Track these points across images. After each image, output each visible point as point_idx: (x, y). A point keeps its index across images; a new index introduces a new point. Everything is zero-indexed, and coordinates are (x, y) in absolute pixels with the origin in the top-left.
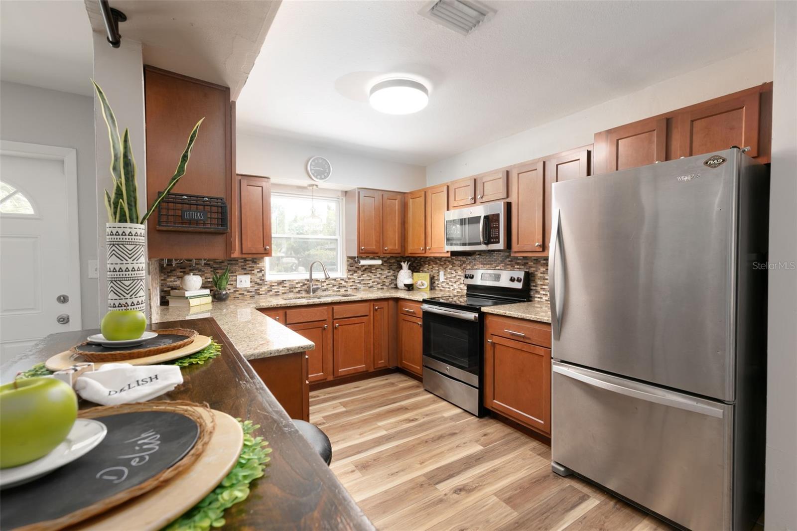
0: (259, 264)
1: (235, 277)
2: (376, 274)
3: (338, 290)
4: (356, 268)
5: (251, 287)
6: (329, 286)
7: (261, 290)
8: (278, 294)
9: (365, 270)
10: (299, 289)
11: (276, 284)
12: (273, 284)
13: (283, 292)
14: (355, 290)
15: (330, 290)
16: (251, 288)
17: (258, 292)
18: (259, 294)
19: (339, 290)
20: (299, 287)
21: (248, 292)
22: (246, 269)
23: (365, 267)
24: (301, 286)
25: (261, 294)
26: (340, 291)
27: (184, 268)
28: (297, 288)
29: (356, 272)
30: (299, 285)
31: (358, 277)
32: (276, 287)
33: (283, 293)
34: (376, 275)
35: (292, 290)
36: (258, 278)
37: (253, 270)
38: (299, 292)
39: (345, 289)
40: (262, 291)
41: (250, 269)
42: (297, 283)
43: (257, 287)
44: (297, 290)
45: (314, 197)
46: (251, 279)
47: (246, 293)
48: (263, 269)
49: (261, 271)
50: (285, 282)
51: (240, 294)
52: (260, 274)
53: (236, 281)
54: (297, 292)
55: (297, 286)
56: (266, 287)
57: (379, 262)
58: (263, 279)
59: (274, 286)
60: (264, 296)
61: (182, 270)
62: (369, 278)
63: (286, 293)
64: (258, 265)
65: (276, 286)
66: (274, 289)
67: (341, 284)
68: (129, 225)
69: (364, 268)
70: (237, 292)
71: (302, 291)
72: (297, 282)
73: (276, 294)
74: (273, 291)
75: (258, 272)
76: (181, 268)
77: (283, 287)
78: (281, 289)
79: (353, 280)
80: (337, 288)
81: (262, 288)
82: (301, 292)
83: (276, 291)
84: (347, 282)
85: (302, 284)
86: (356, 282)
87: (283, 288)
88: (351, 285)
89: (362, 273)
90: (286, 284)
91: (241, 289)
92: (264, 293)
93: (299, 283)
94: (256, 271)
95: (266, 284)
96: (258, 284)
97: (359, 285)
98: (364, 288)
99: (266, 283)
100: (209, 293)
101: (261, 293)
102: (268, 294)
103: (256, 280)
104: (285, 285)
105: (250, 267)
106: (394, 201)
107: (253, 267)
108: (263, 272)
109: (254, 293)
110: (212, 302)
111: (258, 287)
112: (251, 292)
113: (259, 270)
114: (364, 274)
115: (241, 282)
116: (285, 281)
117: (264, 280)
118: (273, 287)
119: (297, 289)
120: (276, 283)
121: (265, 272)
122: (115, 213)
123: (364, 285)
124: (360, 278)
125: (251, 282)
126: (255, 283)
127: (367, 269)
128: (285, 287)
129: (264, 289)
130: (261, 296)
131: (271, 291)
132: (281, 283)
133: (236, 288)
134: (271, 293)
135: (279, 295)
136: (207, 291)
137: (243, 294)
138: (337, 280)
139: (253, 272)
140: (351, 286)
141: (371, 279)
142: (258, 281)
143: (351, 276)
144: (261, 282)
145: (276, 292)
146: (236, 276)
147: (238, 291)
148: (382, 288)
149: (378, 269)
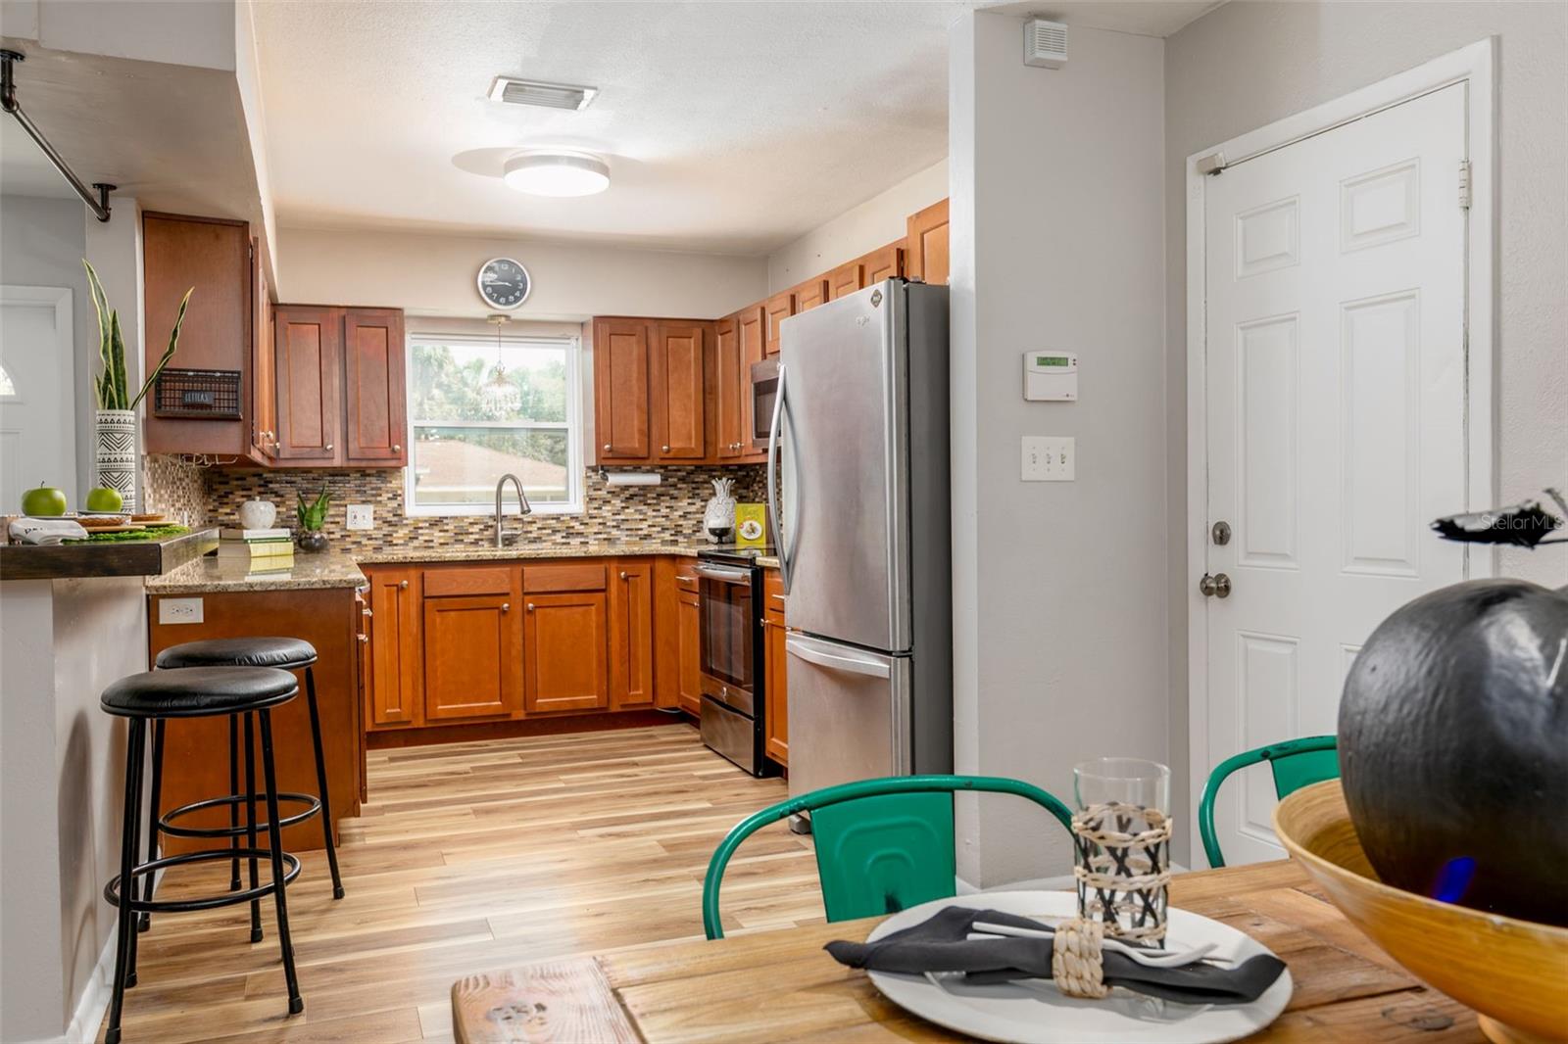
0: (391, 482)
1: (343, 509)
2: (658, 508)
3: (564, 540)
4: (608, 492)
5: (375, 529)
6: (544, 531)
7: (395, 535)
8: (431, 544)
9: (632, 497)
10: (477, 537)
11: (427, 525)
12: (420, 525)
13: (442, 541)
14: (606, 542)
15: (545, 541)
16: (376, 532)
17: (389, 539)
18: (391, 544)
19: (568, 541)
20: (477, 533)
21: (369, 539)
22: (365, 492)
23: (632, 491)
24: (481, 530)
25: (396, 545)
26: (569, 543)
27: (250, 489)
28: (472, 533)
29: (609, 502)
30: (475, 529)
31: (613, 514)
32: (427, 531)
33: (441, 544)
34: (659, 510)
35: (460, 537)
36: (389, 512)
37: (381, 495)
38: (476, 542)
39: (583, 540)
40: (399, 538)
41: (374, 492)
42: (471, 524)
43: (386, 529)
44: (472, 538)
45: (502, 339)
46: (375, 512)
47: (364, 541)
48: (399, 492)
49: (395, 497)
50: (445, 521)
51: (354, 543)
52: (394, 504)
53: (345, 515)
54: (472, 543)
55: (471, 530)
56: (406, 531)
57: (655, 479)
58: (399, 512)
59: (421, 528)
60: (402, 547)
61: (244, 493)
62: (641, 517)
63: (447, 544)
64: (389, 485)
65: (426, 528)
66: (422, 535)
67: (573, 527)
68: (117, 412)
69: (627, 494)
70: (348, 539)
71: (482, 540)
72: (472, 521)
73: (426, 544)
74: (420, 538)
75: (389, 499)
76: (243, 490)
77: (441, 531)
78: (437, 536)
79: (601, 521)
80: (563, 537)
81: (396, 532)
82: (480, 543)
83: (427, 538)
84: (587, 524)
85: (482, 527)
86: (608, 524)
87: (442, 534)
88: (596, 531)
89: (624, 505)
90: (447, 524)
91: (355, 531)
92: (402, 542)
93: (477, 524)
94: (384, 497)
95: (407, 525)
96: (390, 524)
97: (615, 532)
98: (628, 539)
99: (405, 522)
100: (289, 535)
101: (395, 542)
102: (410, 544)
103: (385, 515)
104: (446, 528)
105: (372, 489)
106: (686, 340)
107: (380, 488)
108: (399, 498)
109: (381, 542)
110: (296, 553)
111: (391, 529)
112: (376, 539)
113: (390, 495)
114: (628, 508)
115: (355, 517)
116: (446, 518)
117: (401, 515)
118: (420, 531)
119: (471, 536)
120: (426, 521)
121: (403, 500)
122: (104, 399)
123: (629, 533)
124: (618, 517)
125: (375, 519)
126: (384, 522)
127: (636, 495)
128: (447, 531)
129: (401, 533)
130: (395, 548)
131: (417, 538)
132: (436, 522)
133: (345, 529)
134: (416, 543)
135: (432, 547)
136: (286, 533)
137: (360, 543)
138: (562, 518)
139: (379, 498)
140: (595, 533)
141: (645, 520)
142: (390, 517)
143: (596, 511)
144: (396, 519)
145: (426, 541)
146: (346, 506)
147: (349, 536)
148: (672, 541)
149: (658, 495)
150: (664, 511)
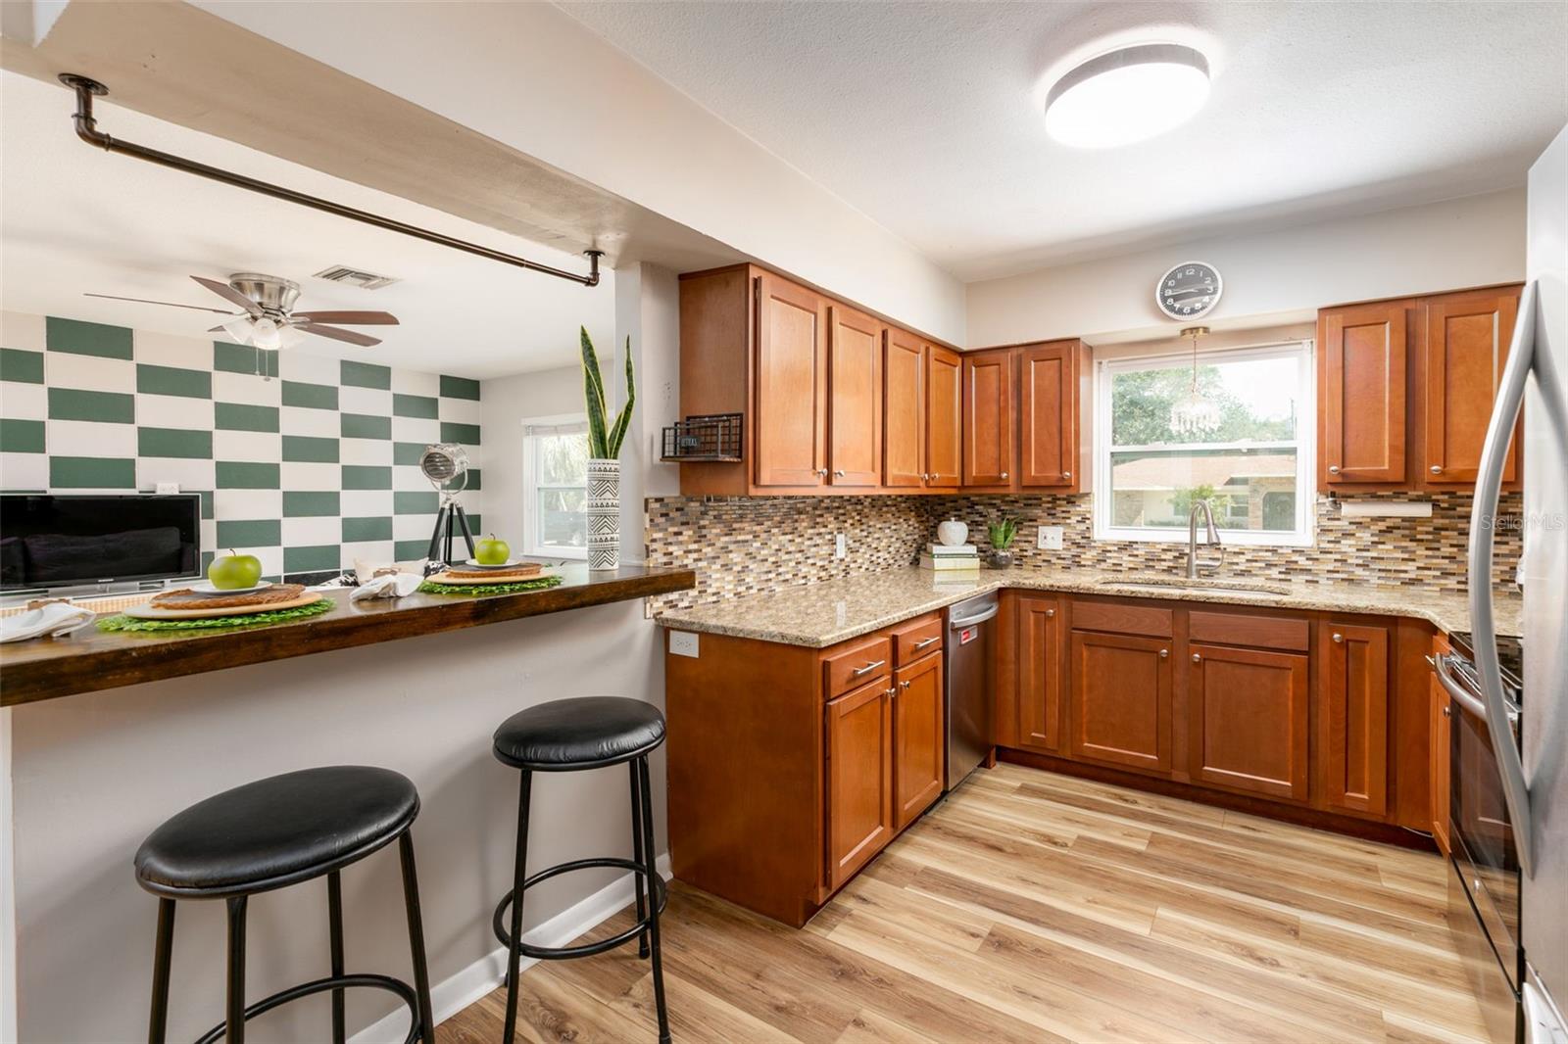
0: (1080, 506)
1: (1034, 530)
2: (1435, 545)
3: (1283, 576)
4: (1351, 523)
5: (1064, 549)
6: (1254, 564)
7: (1083, 556)
8: (1119, 568)
9: (1390, 530)
10: (1171, 564)
11: (1116, 548)
12: (1109, 548)
13: (1132, 566)
14: (1346, 583)
15: (1256, 575)
16: (1065, 552)
17: (1077, 559)
18: (1080, 565)
19: (1289, 577)
20: (1170, 560)
21: (1058, 558)
22: (1054, 514)
23: (1389, 523)
24: (1175, 557)
25: (1084, 566)
26: (1290, 580)
27: (960, 510)
28: (1165, 560)
29: (1353, 535)
30: (1169, 556)
31: (1358, 550)
32: (1115, 555)
33: (1130, 569)
34: (1438, 549)
35: (1151, 564)
36: (1078, 534)
37: (1069, 518)
38: (1169, 570)
39: (1309, 578)
40: (1085, 559)
41: (1064, 515)
42: (1164, 550)
43: (1075, 550)
44: (1165, 565)
46: (1064, 534)
47: (1054, 560)
48: (1088, 516)
49: (1084, 520)
50: (1135, 546)
51: (1044, 561)
52: (1083, 527)
53: (1037, 536)
54: (1164, 570)
55: (1163, 557)
56: (1094, 553)
57: (1424, 510)
58: (1087, 535)
59: (1110, 551)
60: (1089, 569)
61: (956, 513)
62: (1406, 556)
63: (1137, 569)
64: (1078, 509)
65: (1115, 551)
66: (1110, 558)
67: (1296, 562)
69: (1382, 526)
70: (1039, 557)
71: (1176, 568)
72: (1165, 547)
73: (1115, 568)
74: (1108, 561)
75: (1078, 521)
76: (956, 510)
77: (1130, 556)
78: (1126, 560)
79: (1338, 557)
80: (1280, 573)
81: (1085, 553)
82: (1174, 571)
83: (1116, 562)
84: (1317, 559)
85: (1177, 554)
86: (1350, 561)
87: (1131, 559)
88: (1331, 568)
89: (1376, 539)
90: (1137, 549)
91: (1045, 550)
92: (1090, 563)
93: (1170, 550)
94: (1074, 520)
95: (1094, 547)
96: (1078, 545)
97: (1360, 572)
98: (1380, 582)
99: (1093, 544)
100: (975, 552)
101: (1083, 563)
102: (1098, 566)
103: (1074, 537)
104: (1135, 552)
105: (1063, 512)
107: (1069, 512)
108: (1087, 521)
109: (1070, 562)
110: (982, 568)
111: (1079, 550)
112: (1064, 559)
113: (1079, 519)
114: (1383, 543)
115: (1045, 538)
116: (1137, 543)
117: (1089, 538)
118: (1108, 554)
119: (1163, 563)
120: (1114, 545)
121: (1092, 524)
123: (1383, 574)
124: (1365, 554)
125: (1064, 540)
126: (1073, 543)
127: (1398, 528)
128: (1137, 556)
129: (1089, 556)
130: (1083, 568)
131: (1105, 561)
132: (1126, 547)
133: (1037, 548)
134: (1103, 565)
135: (1121, 571)
136: (973, 549)
137: (1049, 561)
138: (1280, 551)
139: (1068, 521)
140: (1329, 571)
141: (1414, 560)
142: (1078, 539)
143: (1332, 545)
144: (1084, 541)
145: (1114, 564)
146: (1037, 527)
147: (1040, 554)
148: (1459, 590)
149: (1435, 529)
150: (1446, 550)
